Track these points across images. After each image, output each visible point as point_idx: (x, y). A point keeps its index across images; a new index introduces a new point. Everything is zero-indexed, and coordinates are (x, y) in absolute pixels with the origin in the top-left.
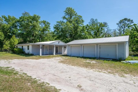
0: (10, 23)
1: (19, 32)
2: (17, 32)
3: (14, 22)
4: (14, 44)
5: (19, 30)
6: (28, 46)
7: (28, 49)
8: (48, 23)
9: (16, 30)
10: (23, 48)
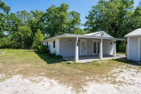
0: (38, 18)
1: (46, 26)
2: (43, 26)
3: (41, 16)
4: (39, 40)
5: (46, 24)
6: (54, 42)
7: (54, 47)
8: (78, 14)
9: (43, 25)
10: (48, 45)
